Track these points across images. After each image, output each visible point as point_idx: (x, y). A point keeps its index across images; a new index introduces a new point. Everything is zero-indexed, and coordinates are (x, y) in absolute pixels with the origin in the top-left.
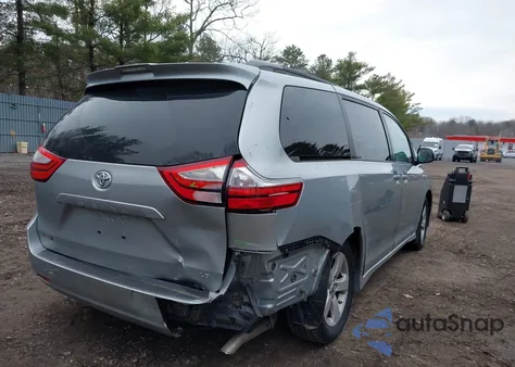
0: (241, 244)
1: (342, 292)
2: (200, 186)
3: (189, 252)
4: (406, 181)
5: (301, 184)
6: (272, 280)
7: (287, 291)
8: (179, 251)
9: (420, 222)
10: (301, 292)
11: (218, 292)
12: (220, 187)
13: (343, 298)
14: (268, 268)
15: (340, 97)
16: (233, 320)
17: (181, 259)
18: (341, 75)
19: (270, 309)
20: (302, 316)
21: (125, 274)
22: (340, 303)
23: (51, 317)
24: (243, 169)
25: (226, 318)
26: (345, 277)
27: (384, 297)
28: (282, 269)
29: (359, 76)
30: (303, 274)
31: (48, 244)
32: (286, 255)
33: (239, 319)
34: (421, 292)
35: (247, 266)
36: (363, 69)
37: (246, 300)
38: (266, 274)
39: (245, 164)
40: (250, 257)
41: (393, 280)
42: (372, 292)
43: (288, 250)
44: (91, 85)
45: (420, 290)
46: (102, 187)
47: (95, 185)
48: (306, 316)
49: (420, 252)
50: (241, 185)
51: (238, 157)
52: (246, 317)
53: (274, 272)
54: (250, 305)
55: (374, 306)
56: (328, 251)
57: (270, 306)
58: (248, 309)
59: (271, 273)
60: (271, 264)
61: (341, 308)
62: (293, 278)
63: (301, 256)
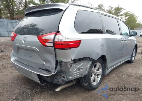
0: (60, 59)
1: (99, 75)
2: (47, 41)
3: (46, 61)
4: (126, 41)
5: (81, 41)
6: (71, 70)
7: (76, 73)
8: (44, 60)
9: (132, 55)
10: (82, 74)
11: (54, 73)
12: (52, 41)
13: (100, 77)
14: (69, 66)
15: (101, 14)
16: (59, 81)
17: (44, 63)
18: (116, 12)
19: (71, 79)
20: (83, 81)
21: (32, 67)
22: (99, 78)
23: (18, 78)
24: (60, 35)
25: (57, 80)
26: (101, 70)
27: (116, 77)
28: (74, 67)
29: (121, 12)
30: (83, 69)
31: (16, 58)
32: (75, 63)
33: (60, 81)
34: (129, 76)
35: (63, 65)
36: (122, 9)
37: (63, 75)
38: (69, 68)
39: (61, 34)
40: (64, 63)
41: (120, 72)
42: (113, 75)
43: (76, 61)
44: (26, 13)
45: (129, 75)
46: (25, 42)
47: (23, 42)
48: (85, 81)
49: (132, 64)
50: (60, 41)
51: (58, 32)
52: (63, 81)
53: (71, 67)
54: (64, 77)
55: (112, 79)
56: (91, 62)
57: (71, 78)
58: (63, 78)
59: (70, 68)
60: (70, 65)
61: (99, 80)
62: (79, 69)
63: (82, 63)
